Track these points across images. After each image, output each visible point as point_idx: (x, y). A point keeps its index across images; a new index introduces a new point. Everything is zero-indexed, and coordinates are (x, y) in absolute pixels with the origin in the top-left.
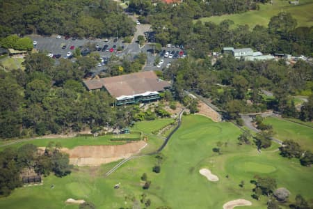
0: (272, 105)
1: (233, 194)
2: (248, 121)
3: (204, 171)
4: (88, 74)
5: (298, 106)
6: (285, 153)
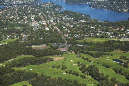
0: (82, 52)
1: (74, 63)
2: (78, 54)
3: (71, 61)
4: (58, 48)
6: (82, 58)
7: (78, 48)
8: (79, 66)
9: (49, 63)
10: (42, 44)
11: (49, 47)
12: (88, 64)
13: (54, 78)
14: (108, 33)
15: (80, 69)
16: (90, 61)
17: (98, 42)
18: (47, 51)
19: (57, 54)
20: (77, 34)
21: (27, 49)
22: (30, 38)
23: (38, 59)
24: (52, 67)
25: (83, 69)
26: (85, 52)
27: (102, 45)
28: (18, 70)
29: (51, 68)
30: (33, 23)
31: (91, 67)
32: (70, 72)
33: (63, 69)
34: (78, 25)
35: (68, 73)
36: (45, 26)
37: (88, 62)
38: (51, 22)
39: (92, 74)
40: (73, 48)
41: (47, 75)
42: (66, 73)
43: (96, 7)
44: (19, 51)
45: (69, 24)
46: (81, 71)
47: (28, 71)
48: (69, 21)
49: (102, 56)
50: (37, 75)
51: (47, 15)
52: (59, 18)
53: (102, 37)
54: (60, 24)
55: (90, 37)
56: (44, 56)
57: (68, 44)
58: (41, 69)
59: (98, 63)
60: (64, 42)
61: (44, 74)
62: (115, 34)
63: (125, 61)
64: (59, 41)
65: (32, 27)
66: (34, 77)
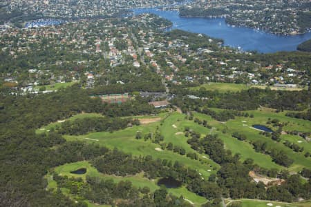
0: (195, 110)
1: (179, 131)
2: (188, 114)
3: (174, 125)
4: (150, 101)
5: (202, 110)
6: (195, 122)
7: (188, 103)
8: (186, 136)
9: (130, 129)
10: (122, 93)
11: (133, 98)
12: (204, 132)
13: (138, 156)
14: (250, 74)
15: (188, 143)
16: (210, 127)
17: (229, 91)
18: (128, 107)
19: (147, 112)
20: (191, 75)
21: (91, 101)
22: (100, 81)
23: (111, 121)
24: (135, 137)
25: (194, 142)
26: (202, 109)
27: (235, 97)
28: (72, 140)
29: (133, 139)
30: (111, 54)
31: (209, 138)
32: (170, 147)
33: (157, 142)
34: (197, 59)
35: (166, 149)
36: (132, 58)
37: (206, 128)
38: (147, 51)
39: (211, 151)
40: (179, 102)
41: (126, 151)
42: (162, 148)
43: (237, 24)
44: (76, 106)
45: (179, 56)
46: (189, 146)
47: (91, 143)
48: (179, 51)
49: (233, 118)
50: (107, 150)
51: (139, 39)
52: (161, 45)
53: (238, 82)
54: (162, 56)
55: (215, 81)
56: (123, 115)
57: (171, 93)
58: (114, 139)
59: (224, 132)
60: (163, 91)
61: (119, 149)
62: (264, 77)
63: (275, 129)
64: (154, 88)
65: (108, 61)
66: (100, 154)
